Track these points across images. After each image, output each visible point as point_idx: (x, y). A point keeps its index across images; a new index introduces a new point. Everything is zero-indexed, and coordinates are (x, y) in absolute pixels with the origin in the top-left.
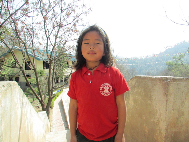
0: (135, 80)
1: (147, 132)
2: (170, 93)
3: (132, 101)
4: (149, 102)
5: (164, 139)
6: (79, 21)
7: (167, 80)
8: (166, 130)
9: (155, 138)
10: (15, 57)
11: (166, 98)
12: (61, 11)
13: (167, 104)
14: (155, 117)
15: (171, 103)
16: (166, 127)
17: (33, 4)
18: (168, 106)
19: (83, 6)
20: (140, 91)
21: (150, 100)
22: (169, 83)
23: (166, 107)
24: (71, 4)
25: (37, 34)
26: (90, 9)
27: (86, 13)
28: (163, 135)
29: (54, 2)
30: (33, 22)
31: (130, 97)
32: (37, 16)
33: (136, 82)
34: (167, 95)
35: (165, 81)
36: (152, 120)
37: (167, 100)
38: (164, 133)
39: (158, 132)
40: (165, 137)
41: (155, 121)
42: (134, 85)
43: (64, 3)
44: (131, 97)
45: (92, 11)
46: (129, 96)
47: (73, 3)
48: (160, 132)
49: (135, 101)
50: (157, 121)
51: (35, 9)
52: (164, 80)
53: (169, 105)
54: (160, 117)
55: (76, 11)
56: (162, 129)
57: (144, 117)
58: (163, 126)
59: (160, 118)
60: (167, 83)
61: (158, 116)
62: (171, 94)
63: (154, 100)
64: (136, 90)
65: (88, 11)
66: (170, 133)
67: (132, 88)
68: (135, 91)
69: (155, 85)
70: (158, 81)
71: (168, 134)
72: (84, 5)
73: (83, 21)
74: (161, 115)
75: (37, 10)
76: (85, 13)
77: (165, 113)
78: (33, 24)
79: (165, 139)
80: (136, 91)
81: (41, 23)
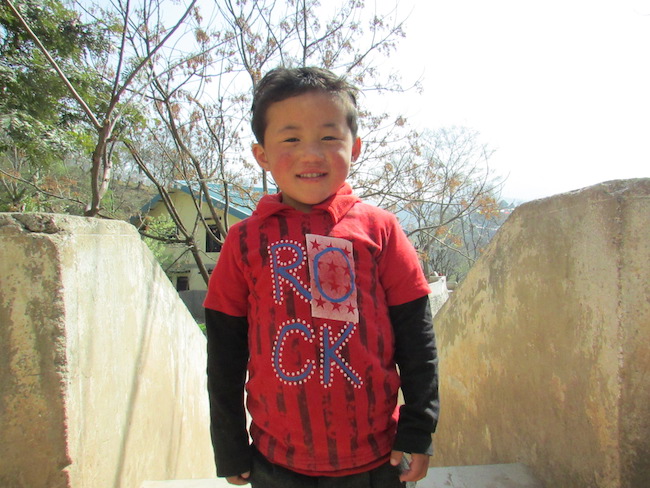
0: (519, 221)
1: (563, 398)
2: (633, 234)
3: (513, 296)
4: (565, 285)
5: (617, 410)
6: (367, 79)
7: (619, 188)
8: (624, 375)
9: (589, 413)
10: (173, 208)
11: (618, 256)
12: (305, 48)
13: (620, 276)
14: (585, 337)
15: (639, 276)
16: (621, 364)
17: (218, 36)
18: (625, 283)
19: (376, 21)
20: (534, 252)
21: (567, 277)
22: (625, 197)
23: (620, 288)
24: (334, 22)
25: (235, 135)
26: (398, 30)
27: (386, 45)
28: (612, 398)
29: (283, 25)
30: (221, 95)
31: (508, 282)
32: (229, 70)
33: (522, 226)
34: (618, 244)
35: (612, 194)
36: (576, 351)
37: (621, 262)
38: (615, 387)
39: (598, 390)
40: (621, 402)
41: (585, 350)
42: (518, 238)
43: (315, 23)
44: (510, 284)
45: (403, 35)
46: (503, 281)
47: (339, 19)
48: (604, 388)
49: (522, 293)
50: (592, 350)
51: (226, 55)
52: (608, 191)
53: (630, 281)
54: (602, 330)
55: (352, 44)
56: (608, 376)
57: (552, 345)
58: (611, 361)
59: (601, 336)
60: (619, 200)
61: (594, 330)
62: (638, 239)
63: (580, 272)
64: (524, 255)
65: (391, 37)
66: (641, 391)
67: (511, 249)
68: (520, 261)
69: (580, 218)
70: (589, 200)
71: (632, 391)
72: (379, 18)
73: (377, 76)
74: (603, 321)
75: (231, 58)
76: (380, 46)
77: (617, 311)
78: (221, 101)
79: (620, 411)
80: (524, 259)
81: (247, 97)
